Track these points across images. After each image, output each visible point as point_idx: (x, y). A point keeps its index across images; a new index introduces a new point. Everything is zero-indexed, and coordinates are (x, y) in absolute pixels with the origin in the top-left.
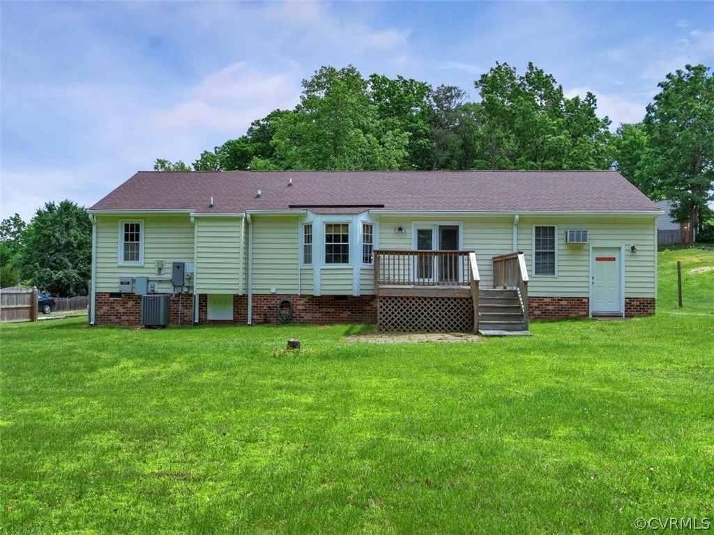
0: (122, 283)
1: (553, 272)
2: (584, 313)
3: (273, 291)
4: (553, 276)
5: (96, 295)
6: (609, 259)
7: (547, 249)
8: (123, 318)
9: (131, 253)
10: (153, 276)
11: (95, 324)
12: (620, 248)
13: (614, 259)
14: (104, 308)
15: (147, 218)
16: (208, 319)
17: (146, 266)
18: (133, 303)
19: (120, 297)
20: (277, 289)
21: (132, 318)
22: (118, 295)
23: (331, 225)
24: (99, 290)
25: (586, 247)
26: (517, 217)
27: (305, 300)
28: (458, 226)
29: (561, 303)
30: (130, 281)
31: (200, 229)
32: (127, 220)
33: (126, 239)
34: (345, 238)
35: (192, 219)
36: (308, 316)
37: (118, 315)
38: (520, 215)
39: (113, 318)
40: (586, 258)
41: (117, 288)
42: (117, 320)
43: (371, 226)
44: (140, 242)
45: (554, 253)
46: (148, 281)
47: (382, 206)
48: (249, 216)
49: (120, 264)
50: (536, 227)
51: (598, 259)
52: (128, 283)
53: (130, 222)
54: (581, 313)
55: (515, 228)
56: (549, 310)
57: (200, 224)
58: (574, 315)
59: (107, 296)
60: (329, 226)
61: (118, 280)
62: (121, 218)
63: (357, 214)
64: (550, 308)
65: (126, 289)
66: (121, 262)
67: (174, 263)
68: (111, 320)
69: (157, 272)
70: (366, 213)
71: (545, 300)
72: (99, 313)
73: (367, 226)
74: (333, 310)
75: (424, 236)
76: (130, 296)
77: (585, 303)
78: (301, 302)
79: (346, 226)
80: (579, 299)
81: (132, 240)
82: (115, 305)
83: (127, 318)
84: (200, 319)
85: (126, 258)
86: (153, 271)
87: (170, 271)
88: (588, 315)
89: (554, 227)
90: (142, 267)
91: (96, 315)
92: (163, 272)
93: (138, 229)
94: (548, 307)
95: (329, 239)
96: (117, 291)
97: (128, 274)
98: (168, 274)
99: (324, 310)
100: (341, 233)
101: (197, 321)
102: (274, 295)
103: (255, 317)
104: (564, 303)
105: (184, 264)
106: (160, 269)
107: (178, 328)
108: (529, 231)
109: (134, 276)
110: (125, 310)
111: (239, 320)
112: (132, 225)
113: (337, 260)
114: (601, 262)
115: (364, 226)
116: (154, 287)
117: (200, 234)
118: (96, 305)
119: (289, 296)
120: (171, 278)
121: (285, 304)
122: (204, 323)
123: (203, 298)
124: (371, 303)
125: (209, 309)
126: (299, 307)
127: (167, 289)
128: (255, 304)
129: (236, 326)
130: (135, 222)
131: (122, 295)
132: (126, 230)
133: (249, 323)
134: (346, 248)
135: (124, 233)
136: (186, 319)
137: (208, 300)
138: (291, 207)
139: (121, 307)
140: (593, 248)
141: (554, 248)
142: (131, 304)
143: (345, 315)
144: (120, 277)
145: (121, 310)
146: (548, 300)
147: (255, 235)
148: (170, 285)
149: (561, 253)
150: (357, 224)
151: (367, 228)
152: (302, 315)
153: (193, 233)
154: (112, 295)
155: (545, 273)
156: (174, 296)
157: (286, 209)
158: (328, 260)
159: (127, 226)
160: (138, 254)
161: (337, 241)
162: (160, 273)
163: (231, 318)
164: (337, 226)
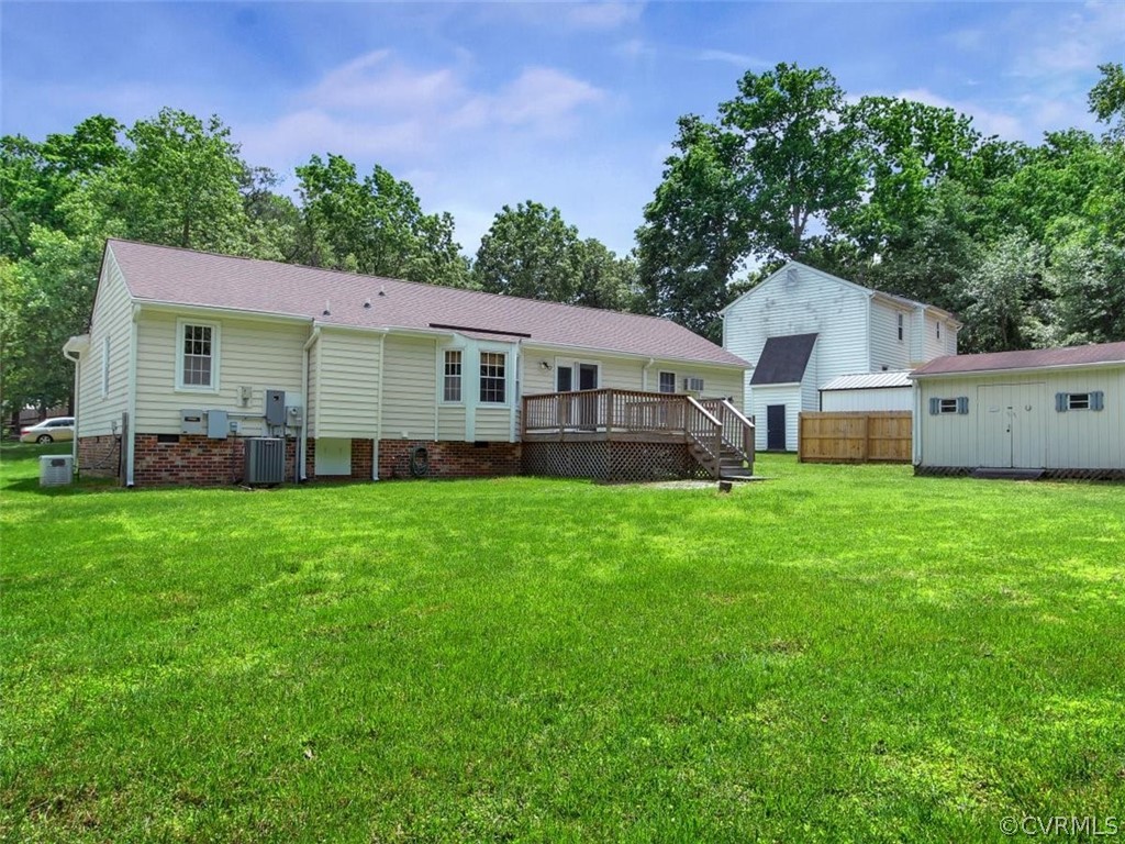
0: (187, 419)
3: (404, 435)
5: (136, 438)
8: (183, 474)
9: (197, 372)
10: (234, 410)
11: (135, 485)
14: (148, 458)
15: (224, 321)
16: (317, 473)
17: (223, 393)
18: (200, 451)
19: (177, 441)
20: (409, 433)
21: (197, 474)
22: (175, 438)
23: (488, 355)
24: (142, 430)
27: (443, 447)
28: (596, 367)
30: (201, 416)
31: (326, 345)
32: (189, 320)
33: (188, 350)
34: (501, 372)
35: (316, 330)
36: (444, 468)
37: (173, 470)
39: (164, 474)
41: (179, 426)
42: (171, 478)
44: (212, 355)
46: (228, 418)
47: (529, 336)
49: (177, 389)
50: (661, 373)
52: (198, 420)
53: (195, 323)
55: (646, 373)
57: (325, 338)
59: (154, 439)
60: (484, 355)
61: (181, 415)
62: (180, 316)
65: (191, 429)
66: (182, 384)
67: (268, 392)
68: (160, 478)
69: (240, 404)
70: (519, 343)
72: (138, 467)
74: (472, 461)
75: (564, 374)
76: (193, 440)
78: (437, 451)
79: (502, 357)
82: (167, 454)
83: (189, 474)
84: (307, 474)
85: (187, 381)
86: (233, 402)
87: (263, 403)
89: (674, 374)
90: (217, 396)
91: (135, 470)
92: (249, 404)
93: (208, 336)
95: (483, 370)
97: (196, 405)
98: (258, 407)
99: (463, 460)
100: (497, 365)
101: (304, 477)
102: (405, 441)
103: (383, 470)
105: (283, 393)
106: (245, 399)
108: (655, 377)
109: (205, 408)
110: (185, 462)
111: (360, 475)
112: (197, 329)
113: (492, 399)
116: (236, 426)
117: (325, 352)
118: (135, 454)
120: (264, 414)
121: (422, 453)
122: (312, 479)
123: (312, 443)
124: (513, 452)
125: (318, 460)
126: (435, 457)
127: (257, 430)
128: (382, 453)
129: (355, 481)
130: (203, 324)
131: (181, 439)
132: (188, 336)
133: (375, 478)
134: (501, 384)
135: (181, 339)
137: (316, 447)
138: (432, 326)
139: (179, 458)
142: (195, 452)
143: (486, 466)
144: (183, 410)
145: (179, 462)
148: (263, 425)
150: (514, 356)
152: (438, 466)
154: (162, 437)
157: (426, 328)
158: (483, 398)
159: (188, 328)
160: (208, 375)
161: (493, 374)
162: (245, 406)
163: (349, 473)
164: (493, 355)
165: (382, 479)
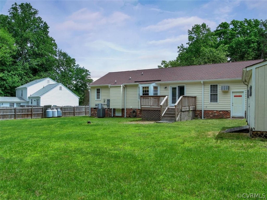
1: (217, 101)
2: (229, 116)
3: (131, 108)
4: (217, 103)
5: (91, 109)
6: (239, 96)
7: (215, 93)
11: (91, 116)
12: (243, 92)
13: (241, 96)
15: (101, 87)
17: (102, 100)
19: (96, 109)
23: (144, 87)
24: (91, 107)
25: (229, 92)
26: (202, 82)
27: (140, 110)
28: (184, 86)
29: (220, 112)
30: (97, 104)
34: (148, 91)
35: (109, 87)
38: (203, 81)
40: (229, 96)
42: (95, 115)
43: (157, 87)
44: (100, 94)
45: (217, 94)
46: (102, 105)
47: (160, 80)
48: (124, 85)
49: (96, 100)
50: (211, 85)
51: (235, 96)
54: (228, 116)
55: (203, 86)
56: (215, 115)
57: (112, 88)
58: (225, 117)
59: (93, 109)
60: (143, 88)
61: (95, 104)
62: (96, 87)
63: (151, 83)
64: (216, 114)
65: (97, 107)
66: (96, 99)
67: (107, 100)
70: (155, 83)
71: (214, 111)
73: (156, 87)
77: (229, 113)
79: (148, 87)
80: (227, 111)
81: (98, 93)
82: (95, 111)
85: (97, 98)
87: (106, 102)
88: (230, 117)
89: (217, 85)
90: (100, 101)
91: (91, 114)
93: (100, 90)
94: (215, 114)
95: (143, 91)
96: (95, 107)
97: (97, 103)
100: (147, 90)
101: (112, 116)
102: (131, 109)
103: (127, 115)
104: (221, 112)
105: (109, 100)
106: (104, 101)
107: (108, 118)
108: (208, 87)
112: (98, 89)
114: (236, 97)
115: (154, 87)
116: (103, 106)
117: (111, 91)
119: (135, 109)
120: (107, 104)
121: (134, 112)
122: (114, 116)
123: (114, 109)
125: (116, 113)
126: (138, 113)
128: (127, 111)
129: (122, 117)
133: (125, 117)
134: (148, 94)
135: (96, 91)
136: (110, 115)
140: (232, 92)
141: (217, 93)
144: (96, 104)
146: (215, 111)
147: (127, 91)
148: (106, 106)
149: (220, 94)
150: (151, 87)
151: (155, 88)
152: (139, 115)
153: (110, 91)
154: (94, 108)
155: (214, 101)
156: (107, 109)
157: (134, 83)
159: (97, 89)
160: (100, 97)
161: (146, 92)
162: (104, 102)
163: (121, 115)
164: (146, 87)
165: (127, 117)
